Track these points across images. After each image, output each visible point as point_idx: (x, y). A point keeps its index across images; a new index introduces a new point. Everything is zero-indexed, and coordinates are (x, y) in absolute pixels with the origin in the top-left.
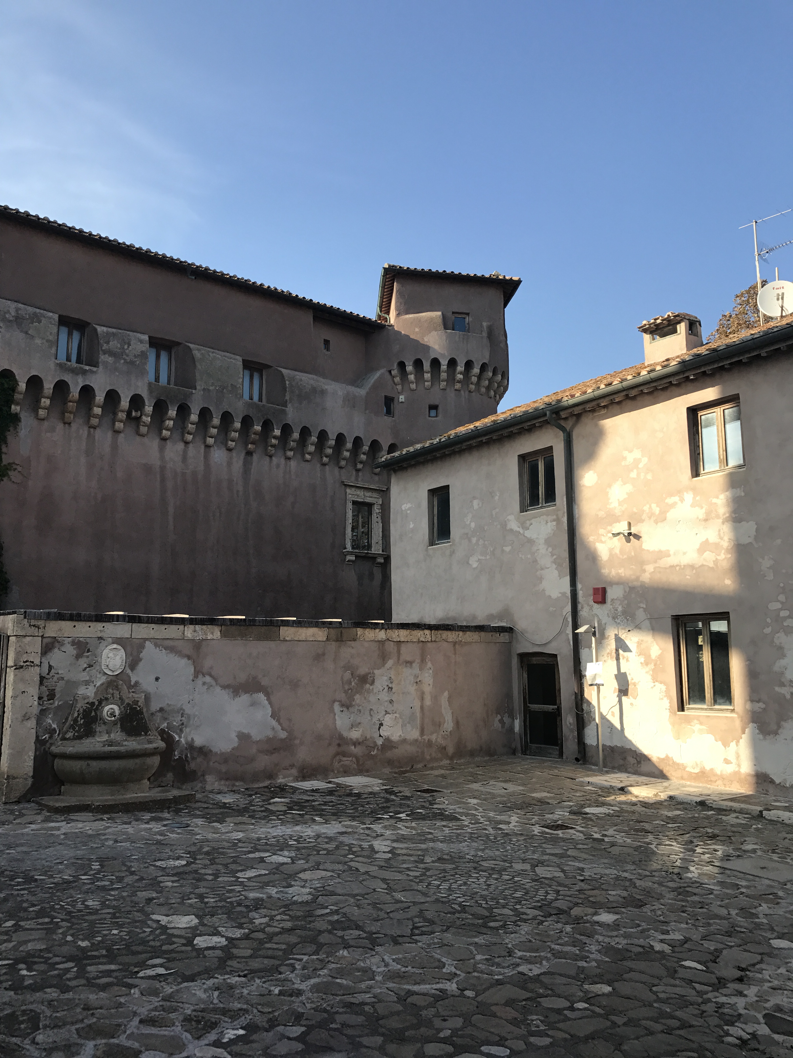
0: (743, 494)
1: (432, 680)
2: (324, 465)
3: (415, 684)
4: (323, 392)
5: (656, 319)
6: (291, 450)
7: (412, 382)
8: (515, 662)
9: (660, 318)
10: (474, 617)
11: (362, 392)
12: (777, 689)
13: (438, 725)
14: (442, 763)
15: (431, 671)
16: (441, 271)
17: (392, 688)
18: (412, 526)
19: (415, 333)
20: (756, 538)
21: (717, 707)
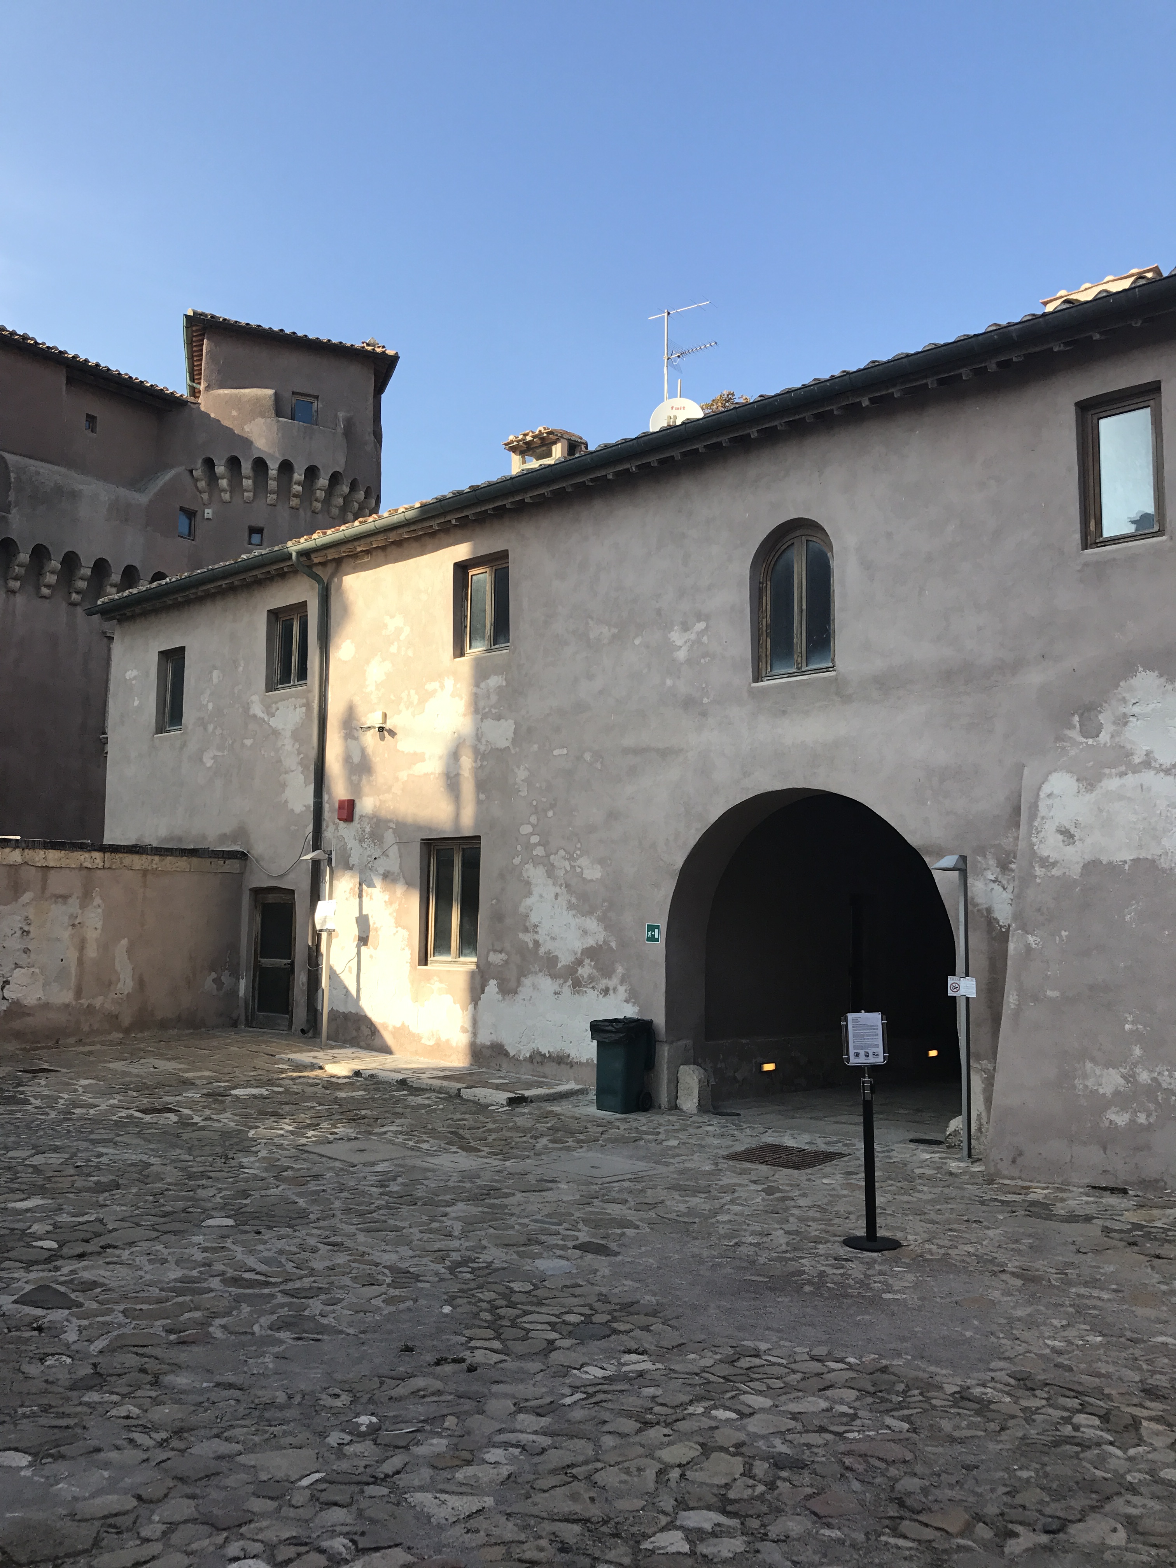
0: (504, 684)
1: (101, 923)
2: (74, 604)
3: (70, 928)
4: (74, 495)
5: (525, 435)
6: (16, 579)
7: (225, 491)
8: (246, 900)
9: (531, 434)
10: (204, 837)
11: (142, 499)
12: (521, 935)
13: (107, 984)
14: (110, 1037)
15: (100, 910)
16: (276, 329)
17: (28, 932)
18: (136, 703)
19: (229, 419)
20: (514, 741)
21: (462, 959)
